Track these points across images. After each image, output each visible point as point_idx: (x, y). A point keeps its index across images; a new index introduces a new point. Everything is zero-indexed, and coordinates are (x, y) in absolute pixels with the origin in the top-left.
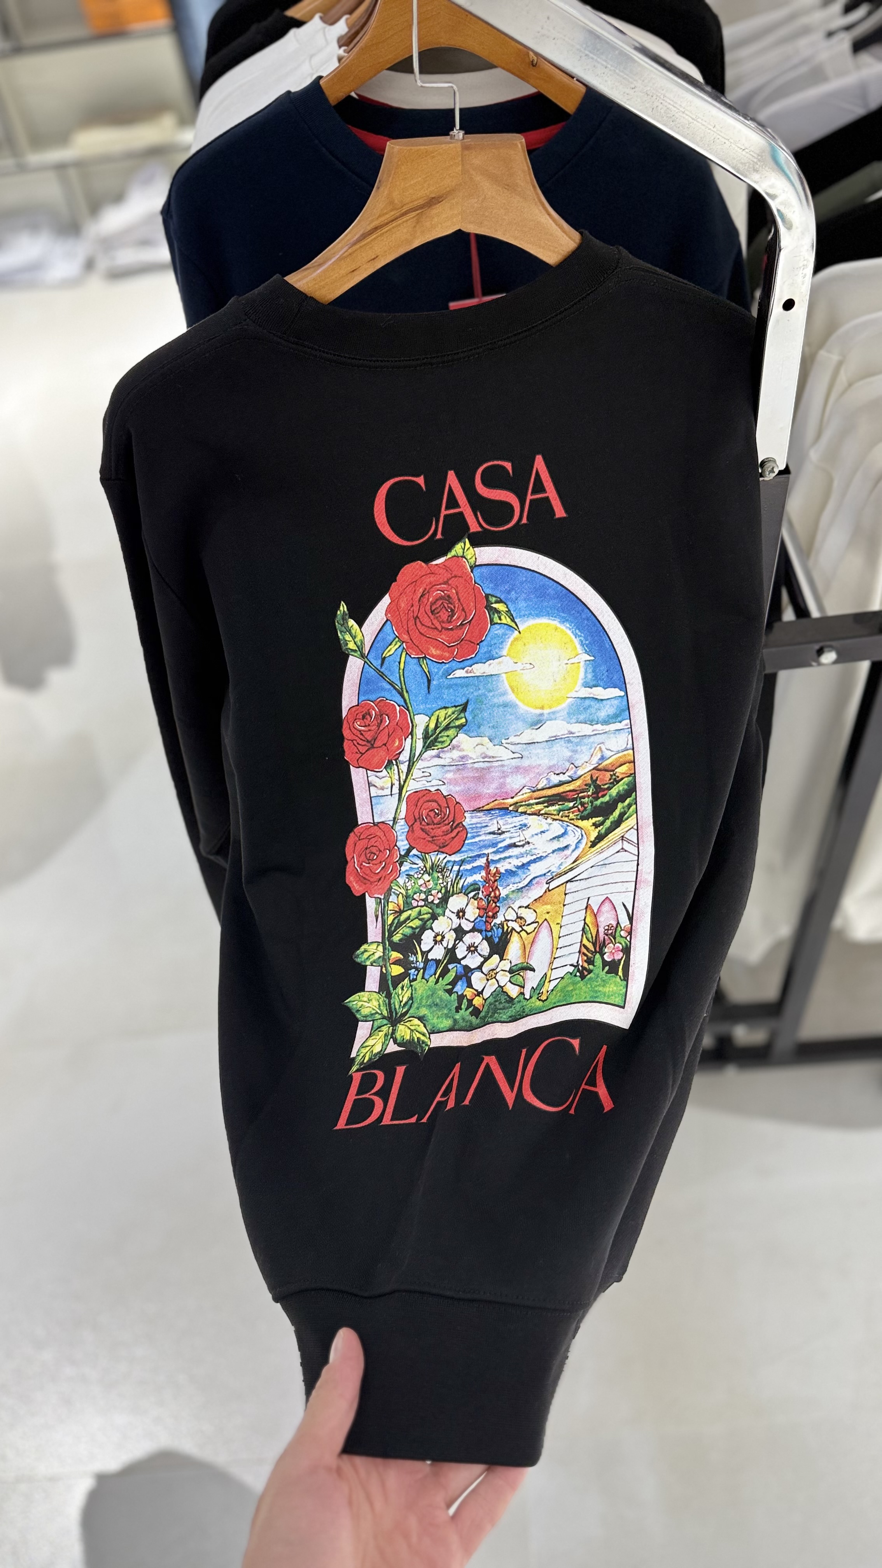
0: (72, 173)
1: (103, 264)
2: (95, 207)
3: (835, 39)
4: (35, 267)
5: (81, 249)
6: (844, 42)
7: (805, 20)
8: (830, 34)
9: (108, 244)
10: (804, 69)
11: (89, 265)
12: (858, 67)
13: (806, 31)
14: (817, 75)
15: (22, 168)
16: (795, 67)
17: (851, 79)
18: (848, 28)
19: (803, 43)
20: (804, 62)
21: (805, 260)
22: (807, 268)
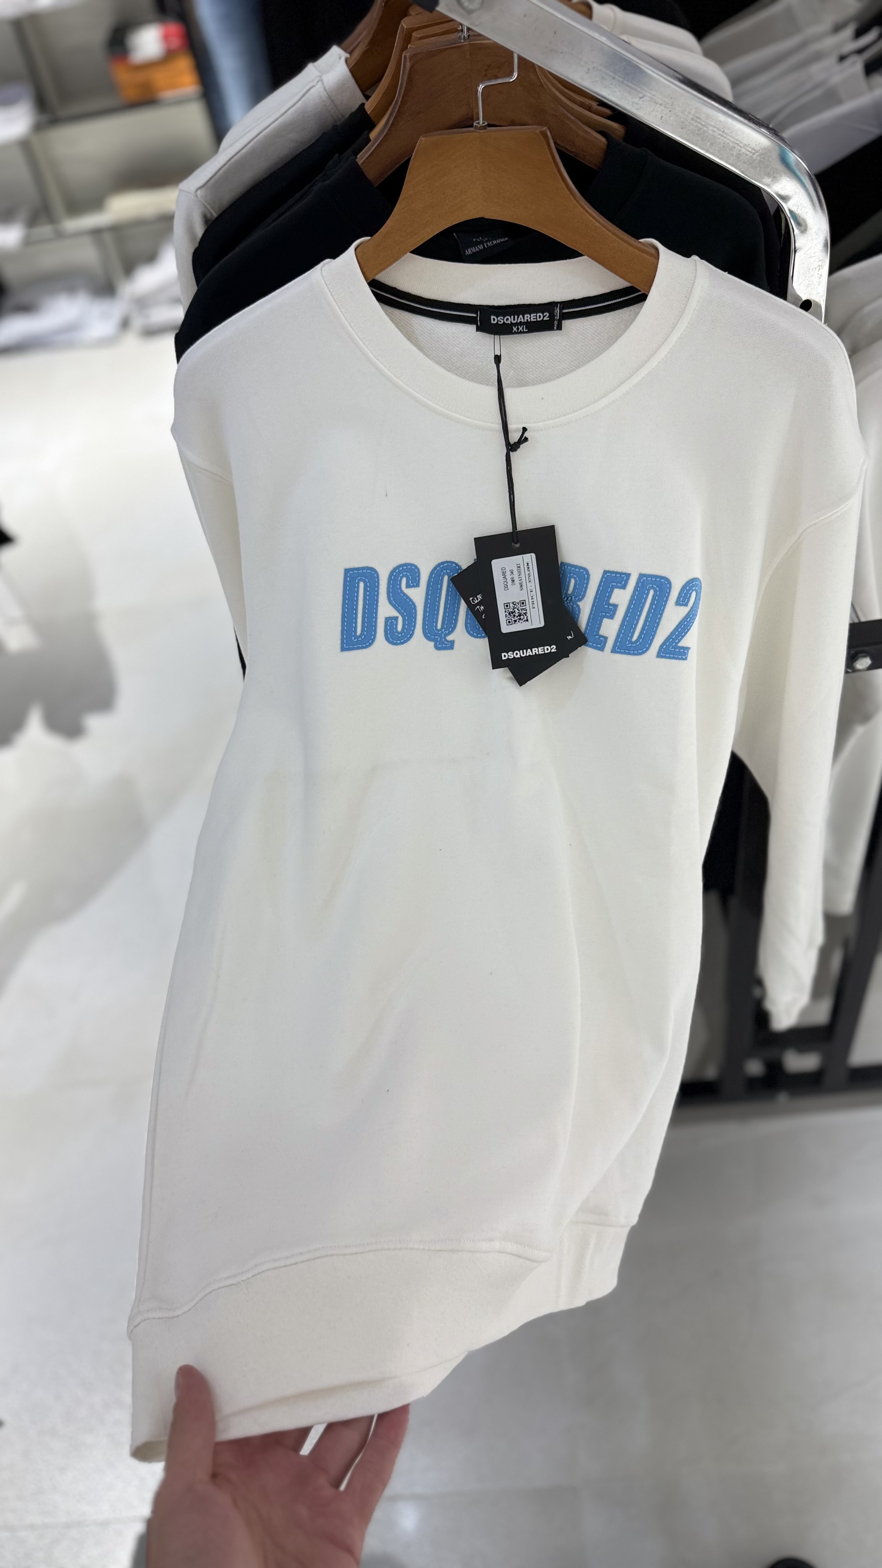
0: (108, 238)
1: (138, 322)
2: (129, 267)
3: (848, 62)
4: (72, 328)
5: (117, 309)
6: (856, 66)
7: (817, 47)
8: (842, 58)
9: (142, 303)
10: (818, 92)
11: (125, 324)
12: (871, 88)
13: (818, 57)
14: (831, 98)
15: (60, 235)
16: (807, 92)
17: (865, 100)
18: (860, 51)
19: (816, 69)
20: (816, 87)
21: (820, 261)
22: (822, 268)
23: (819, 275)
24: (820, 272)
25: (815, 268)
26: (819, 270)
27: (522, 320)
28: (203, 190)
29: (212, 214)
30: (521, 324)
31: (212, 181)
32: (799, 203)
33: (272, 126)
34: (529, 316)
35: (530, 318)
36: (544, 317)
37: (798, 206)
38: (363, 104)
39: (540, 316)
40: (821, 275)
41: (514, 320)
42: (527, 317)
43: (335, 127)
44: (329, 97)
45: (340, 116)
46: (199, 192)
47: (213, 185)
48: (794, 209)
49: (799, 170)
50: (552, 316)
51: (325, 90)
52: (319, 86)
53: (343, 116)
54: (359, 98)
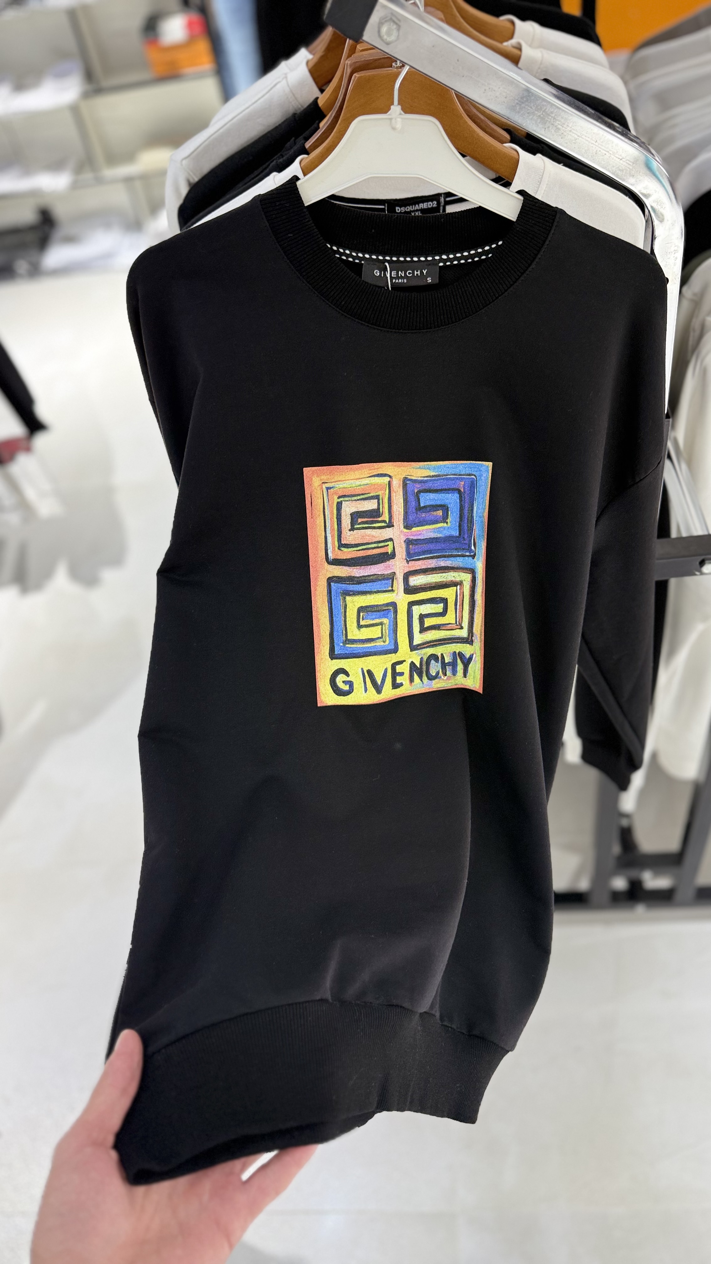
0: (138, 184)
15: (99, 181)
21: (675, 246)
22: (677, 252)
23: (675, 258)
24: (676, 255)
25: (672, 252)
26: (675, 253)
27: (418, 208)
28: (187, 160)
29: (194, 179)
30: (417, 210)
31: (195, 153)
32: (659, 200)
33: (244, 113)
34: (422, 204)
35: (423, 206)
36: (433, 204)
37: (658, 202)
38: (317, 98)
39: (430, 205)
40: (676, 258)
41: (412, 208)
42: (421, 205)
43: (294, 115)
44: (291, 91)
45: (300, 106)
46: (184, 162)
47: (195, 156)
48: (655, 205)
49: (662, 176)
50: (439, 203)
51: (288, 85)
52: (284, 82)
53: (302, 107)
54: (316, 92)
